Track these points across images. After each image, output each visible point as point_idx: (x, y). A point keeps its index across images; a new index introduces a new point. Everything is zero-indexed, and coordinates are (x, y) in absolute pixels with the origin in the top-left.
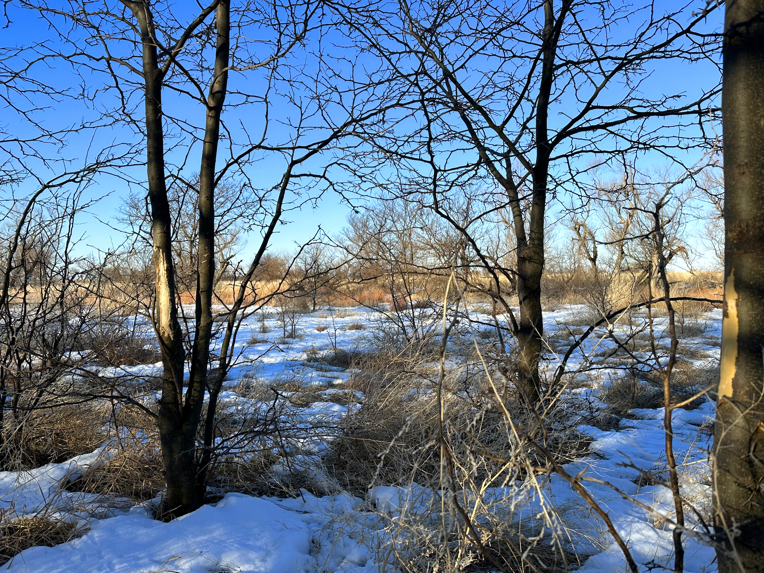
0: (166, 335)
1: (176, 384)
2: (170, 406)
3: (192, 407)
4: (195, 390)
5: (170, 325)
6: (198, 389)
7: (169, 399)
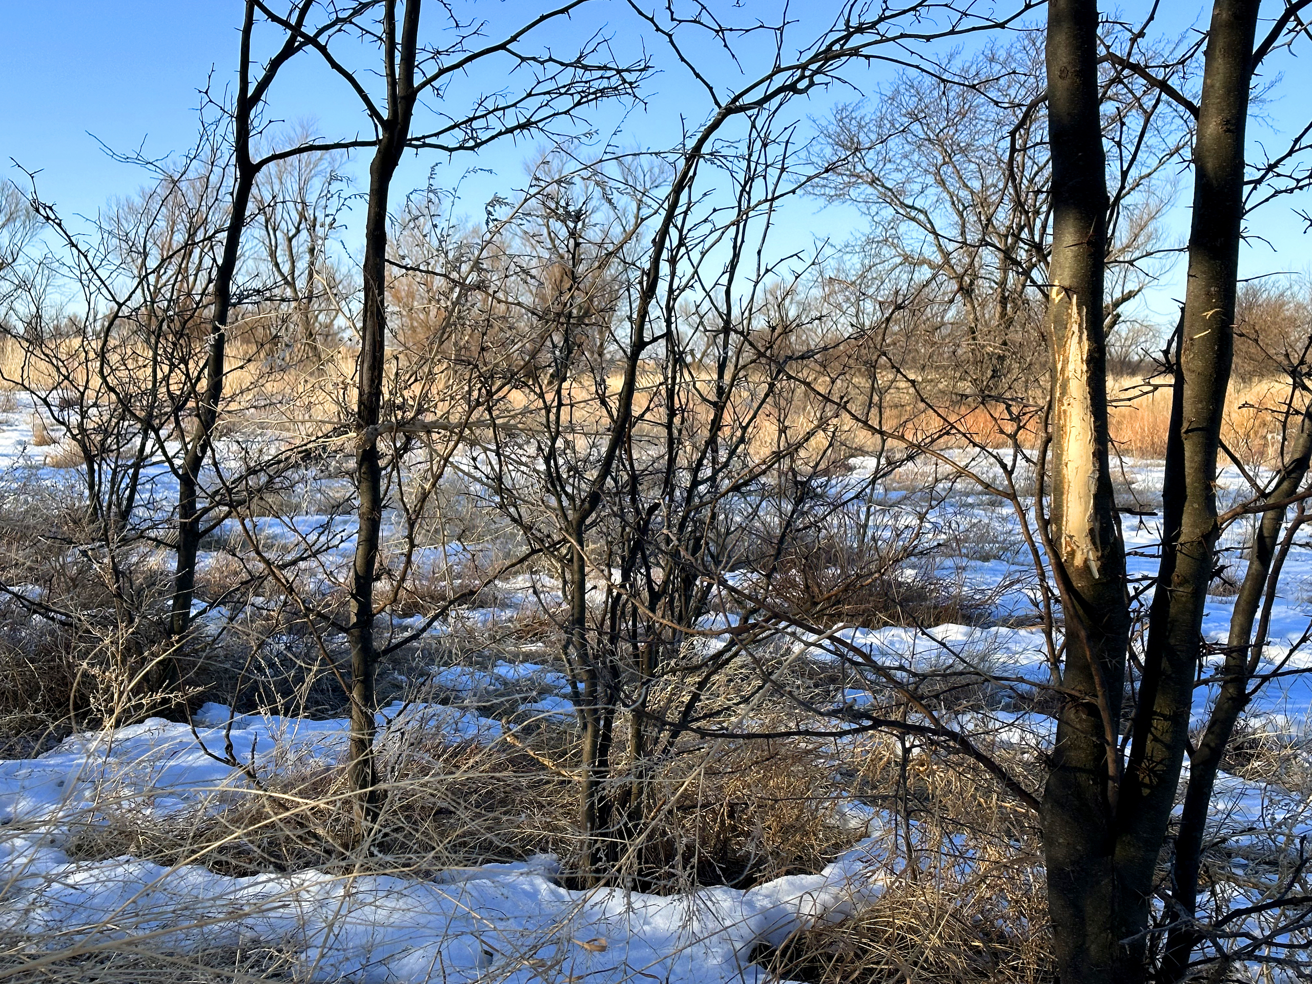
0: (1078, 561)
1: (1105, 715)
2: (1082, 778)
3: (1146, 792)
4: (1156, 739)
5: (1091, 531)
6: (1167, 738)
7: (1079, 757)
